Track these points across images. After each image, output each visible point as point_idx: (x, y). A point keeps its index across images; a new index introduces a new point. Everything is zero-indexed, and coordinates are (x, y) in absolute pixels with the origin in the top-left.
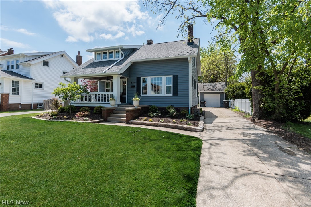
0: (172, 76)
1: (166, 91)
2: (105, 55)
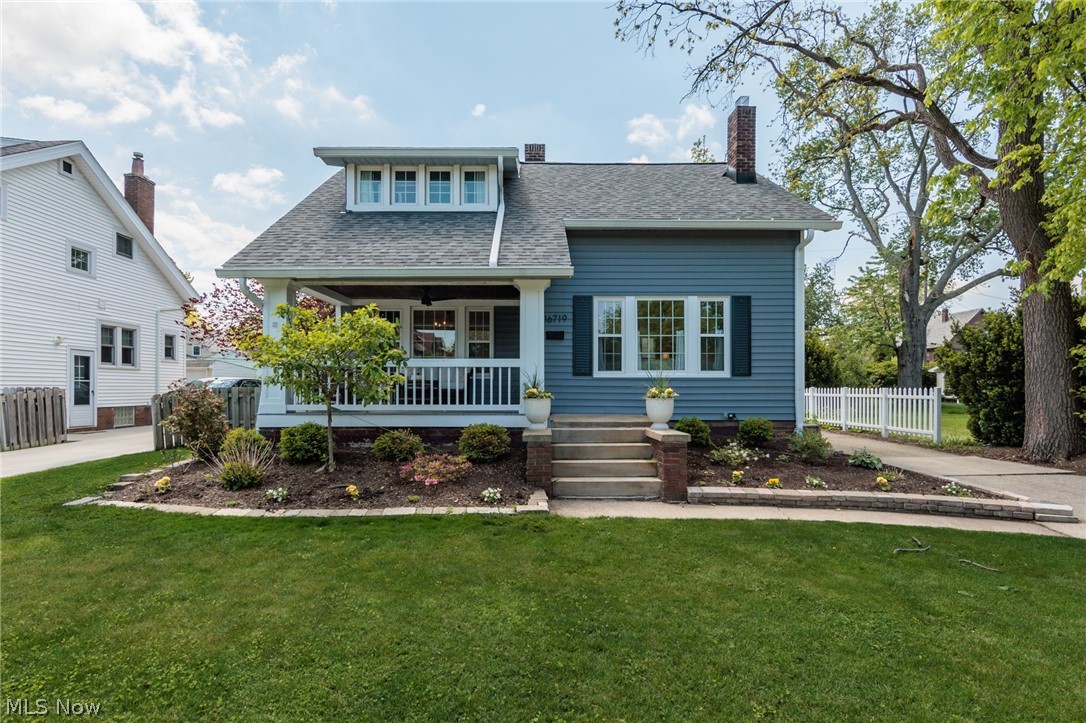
0: (727, 299)
1: (703, 357)
2: (406, 183)
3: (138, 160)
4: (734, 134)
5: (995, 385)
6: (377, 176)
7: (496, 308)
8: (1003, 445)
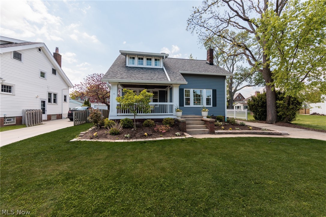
0: (211, 90)
1: (207, 102)
2: (141, 60)
3: (57, 49)
4: (209, 54)
5: (260, 108)
6: (134, 58)
7: (159, 91)
8: (262, 120)
